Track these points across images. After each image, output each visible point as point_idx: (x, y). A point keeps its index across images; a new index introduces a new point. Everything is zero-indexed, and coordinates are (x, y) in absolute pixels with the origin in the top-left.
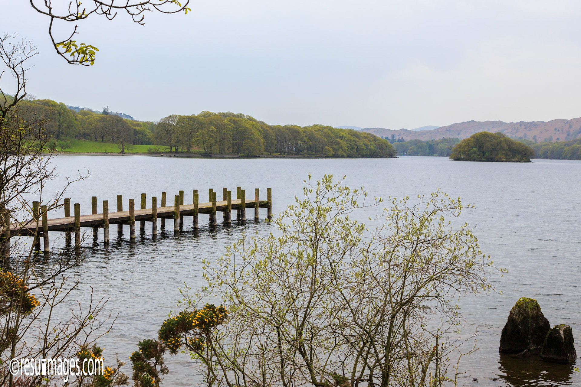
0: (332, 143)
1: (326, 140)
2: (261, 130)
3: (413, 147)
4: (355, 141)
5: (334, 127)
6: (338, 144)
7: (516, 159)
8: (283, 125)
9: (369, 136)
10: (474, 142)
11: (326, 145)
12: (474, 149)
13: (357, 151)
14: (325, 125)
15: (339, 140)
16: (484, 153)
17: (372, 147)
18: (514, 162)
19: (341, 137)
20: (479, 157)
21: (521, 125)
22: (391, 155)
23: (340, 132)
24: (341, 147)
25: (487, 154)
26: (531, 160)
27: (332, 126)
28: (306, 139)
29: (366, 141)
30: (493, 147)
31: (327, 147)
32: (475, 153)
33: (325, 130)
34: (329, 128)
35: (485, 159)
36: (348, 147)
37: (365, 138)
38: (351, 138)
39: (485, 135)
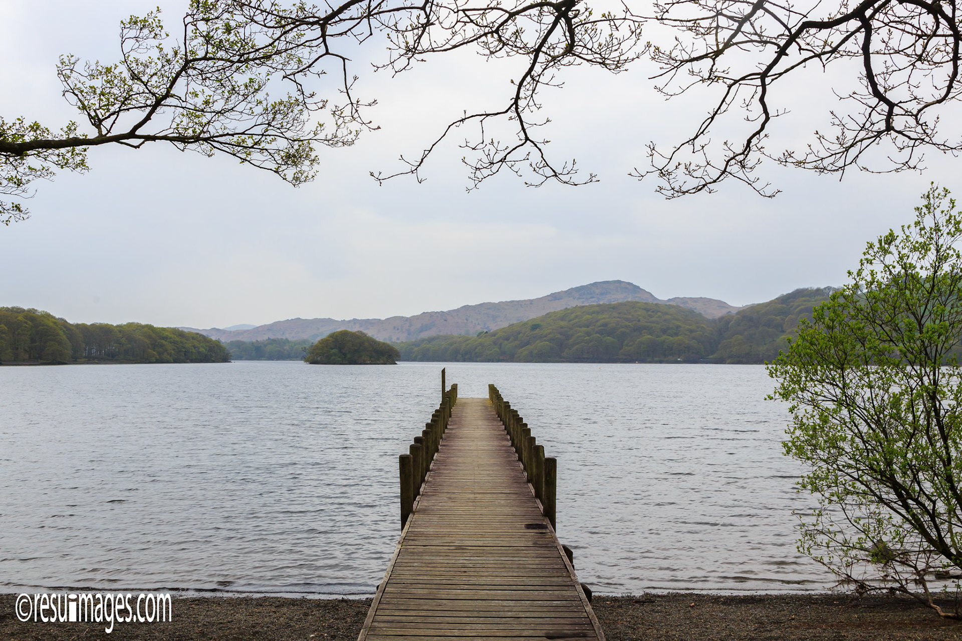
0: (154, 346)
1: (148, 342)
2: (65, 329)
3: (235, 349)
4: (181, 342)
5: (155, 326)
6: (162, 346)
7: (382, 362)
8: (89, 324)
9: (198, 338)
10: (333, 342)
11: (149, 348)
12: (334, 351)
13: (185, 355)
14: (143, 323)
15: (164, 342)
16: (345, 355)
17: (202, 350)
18: (379, 364)
19: (165, 338)
20: (340, 359)
21: (355, 323)
22: (225, 359)
23: (163, 332)
24: (166, 350)
25: (348, 356)
26: (396, 362)
27: (152, 324)
28: (123, 340)
29: (196, 343)
30: (356, 348)
31: (150, 351)
32: (335, 354)
33: (145, 329)
34: (150, 327)
35: (347, 362)
36: (174, 350)
37: (193, 338)
38: (177, 339)
39: (345, 334)
